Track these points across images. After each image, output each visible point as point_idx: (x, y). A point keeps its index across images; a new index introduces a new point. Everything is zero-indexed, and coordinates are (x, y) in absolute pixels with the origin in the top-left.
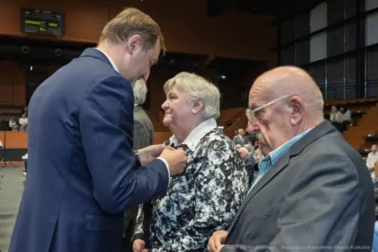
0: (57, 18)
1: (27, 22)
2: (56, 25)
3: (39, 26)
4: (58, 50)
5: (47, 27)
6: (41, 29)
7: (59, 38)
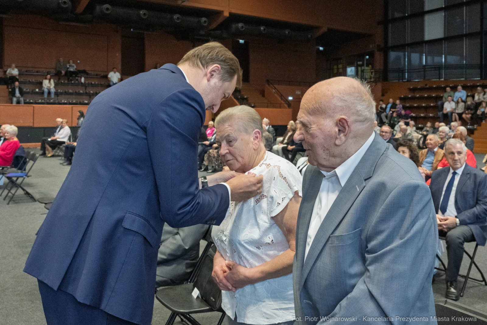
4: (178, 16)
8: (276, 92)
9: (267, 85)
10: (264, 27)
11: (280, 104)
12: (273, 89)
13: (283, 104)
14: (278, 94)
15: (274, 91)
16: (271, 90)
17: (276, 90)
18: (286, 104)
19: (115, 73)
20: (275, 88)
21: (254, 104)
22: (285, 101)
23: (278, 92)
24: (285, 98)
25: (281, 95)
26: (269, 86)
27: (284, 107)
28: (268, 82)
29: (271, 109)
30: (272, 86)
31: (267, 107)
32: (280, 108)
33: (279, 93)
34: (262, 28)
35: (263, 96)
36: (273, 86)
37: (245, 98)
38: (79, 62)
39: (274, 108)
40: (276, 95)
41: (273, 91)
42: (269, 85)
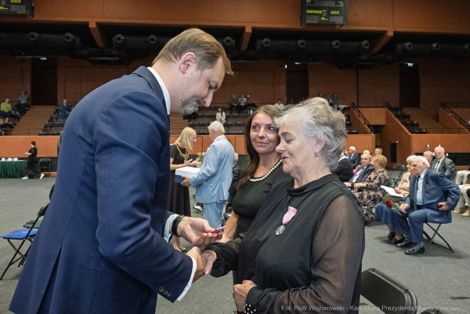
0: (339, 4)
1: (308, 11)
2: (338, 13)
3: (321, 15)
4: (337, 41)
5: (329, 15)
6: (323, 19)
7: (338, 27)
8: (453, 116)
9: (442, 109)
10: (436, 43)
11: (459, 129)
12: (450, 112)
13: (463, 128)
14: (456, 118)
15: (451, 115)
16: (447, 114)
17: (453, 114)
18: (467, 128)
19: (279, 104)
20: (452, 112)
21: (426, 129)
22: (466, 126)
23: (456, 116)
24: (465, 122)
25: (459, 119)
26: (444, 110)
27: (466, 133)
28: (443, 105)
29: (447, 135)
30: (447, 109)
31: (443, 133)
32: (459, 133)
33: (458, 118)
34: (434, 45)
35: (437, 120)
36: (450, 110)
37: (415, 123)
38: (248, 96)
39: (451, 133)
40: (453, 119)
41: (449, 115)
42: (444, 108)
